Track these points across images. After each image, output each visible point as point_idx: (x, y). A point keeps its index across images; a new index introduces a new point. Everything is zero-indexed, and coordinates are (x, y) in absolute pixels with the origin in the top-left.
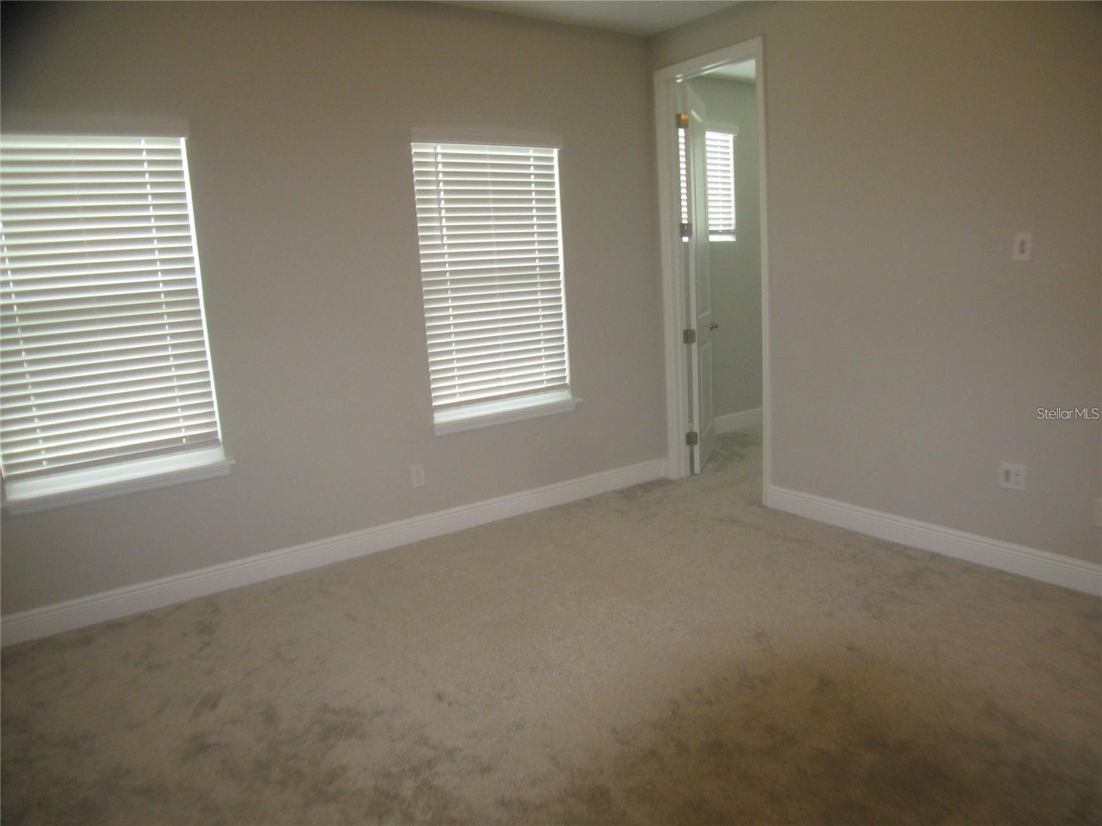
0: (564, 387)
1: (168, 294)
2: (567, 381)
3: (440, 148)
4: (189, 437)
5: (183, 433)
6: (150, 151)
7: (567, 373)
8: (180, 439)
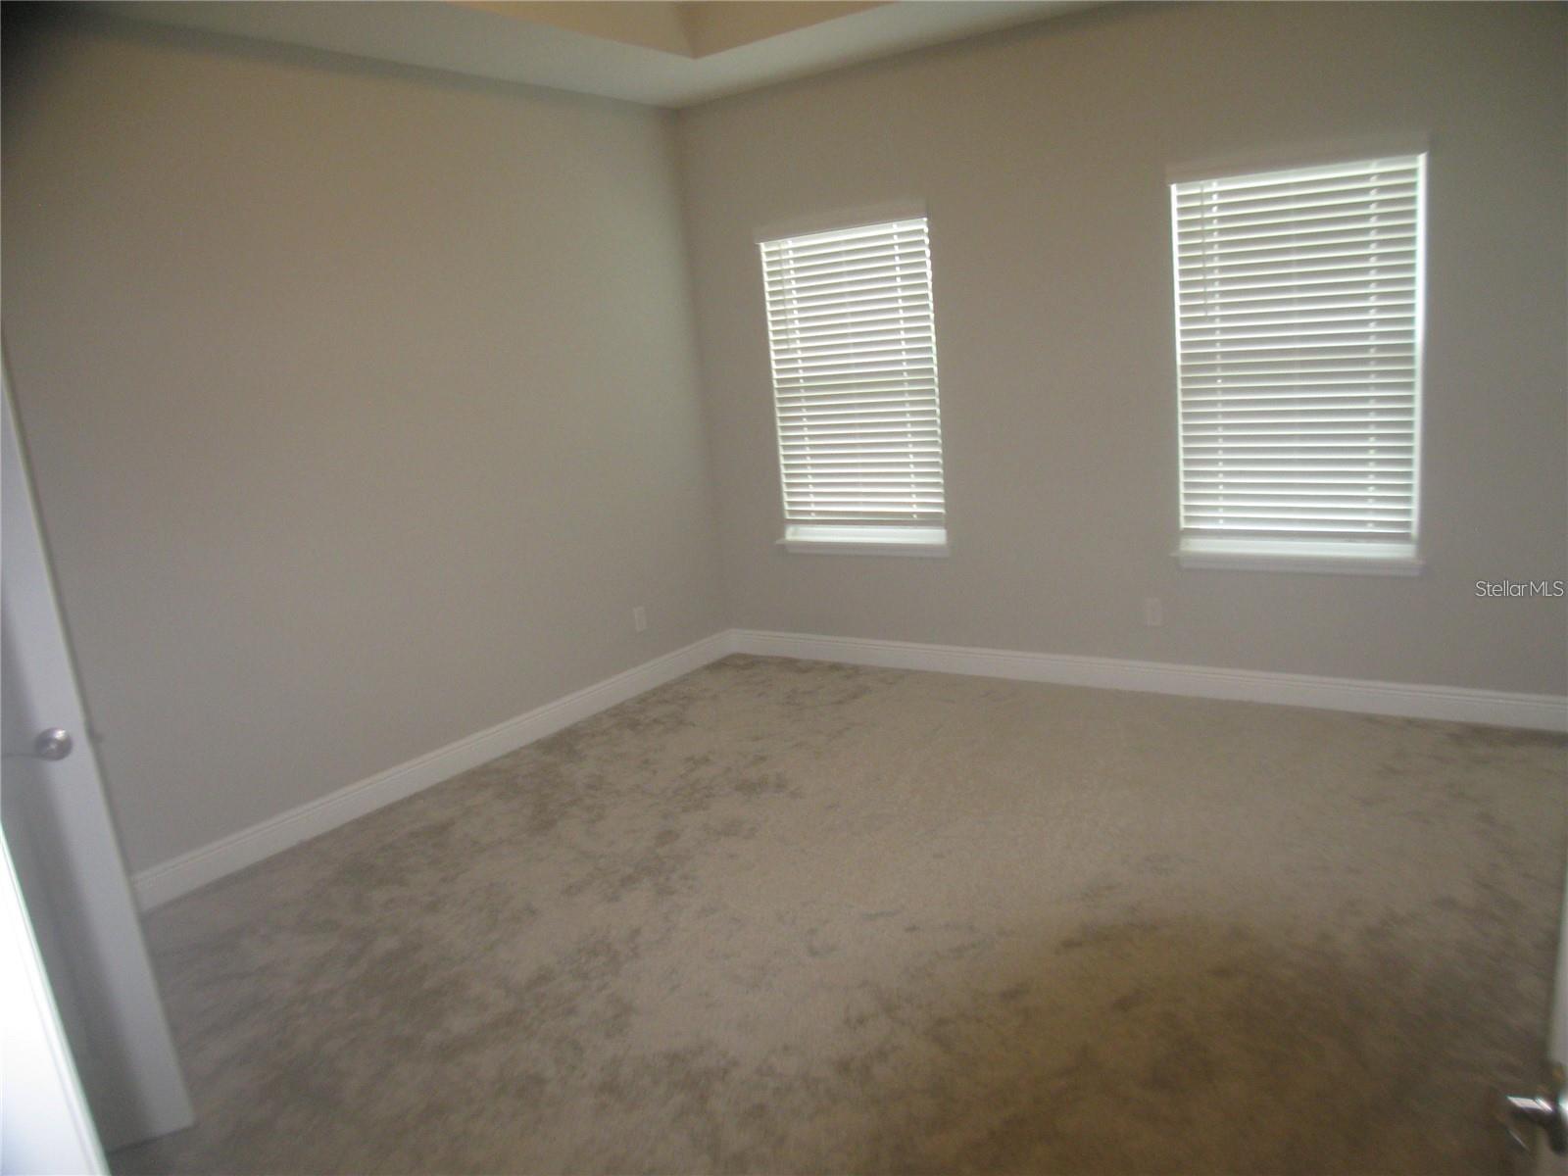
0: (1404, 538)
1: (910, 372)
2: (1414, 531)
3: (1215, 186)
4: (920, 514)
5: (915, 509)
6: (900, 234)
7: (1414, 519)
8: (910, 514)
